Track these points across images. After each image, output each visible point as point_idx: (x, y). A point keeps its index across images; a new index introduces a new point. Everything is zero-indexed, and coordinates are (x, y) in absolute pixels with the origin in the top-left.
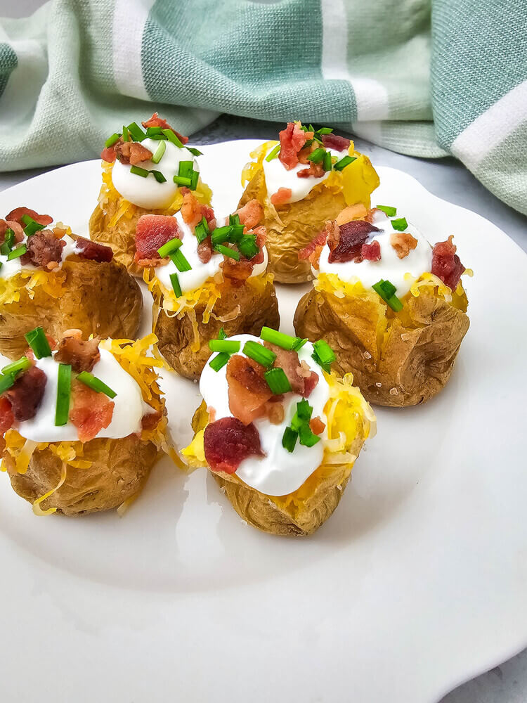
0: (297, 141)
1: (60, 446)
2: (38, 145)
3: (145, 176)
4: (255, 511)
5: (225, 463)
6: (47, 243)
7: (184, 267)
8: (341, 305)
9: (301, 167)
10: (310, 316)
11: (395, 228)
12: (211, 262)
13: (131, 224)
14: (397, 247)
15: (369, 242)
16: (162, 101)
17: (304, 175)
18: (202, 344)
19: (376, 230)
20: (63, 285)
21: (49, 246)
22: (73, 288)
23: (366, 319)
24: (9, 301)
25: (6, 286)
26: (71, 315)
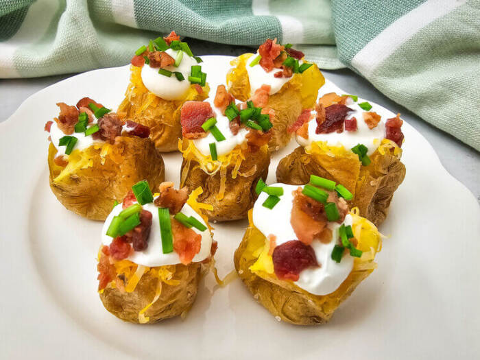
0: (275, 52)
1: (161, 270)
2: (60, 58)
3: (169, 76)
4: (290, 308)
5: (291, 274)
6: (114, 123)
7: (220, 138)
8: (330, 162)
9: (276, 71)
10: (295, 172)
11: (363, 108)
12: (239, 134)
13: (155, 111)
14: (368, 122)
15: (349, 118)
16: (146, 28)
17: (279, 76)
18: (225, 194)
19: (351, 110)
20: (122, 155)
21: (116, 125)
22: (130, 156)
23: (348, 171)
24: (85, 167)
25: (81, 155)
26: (129, 177)
